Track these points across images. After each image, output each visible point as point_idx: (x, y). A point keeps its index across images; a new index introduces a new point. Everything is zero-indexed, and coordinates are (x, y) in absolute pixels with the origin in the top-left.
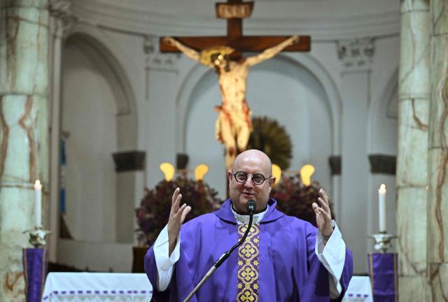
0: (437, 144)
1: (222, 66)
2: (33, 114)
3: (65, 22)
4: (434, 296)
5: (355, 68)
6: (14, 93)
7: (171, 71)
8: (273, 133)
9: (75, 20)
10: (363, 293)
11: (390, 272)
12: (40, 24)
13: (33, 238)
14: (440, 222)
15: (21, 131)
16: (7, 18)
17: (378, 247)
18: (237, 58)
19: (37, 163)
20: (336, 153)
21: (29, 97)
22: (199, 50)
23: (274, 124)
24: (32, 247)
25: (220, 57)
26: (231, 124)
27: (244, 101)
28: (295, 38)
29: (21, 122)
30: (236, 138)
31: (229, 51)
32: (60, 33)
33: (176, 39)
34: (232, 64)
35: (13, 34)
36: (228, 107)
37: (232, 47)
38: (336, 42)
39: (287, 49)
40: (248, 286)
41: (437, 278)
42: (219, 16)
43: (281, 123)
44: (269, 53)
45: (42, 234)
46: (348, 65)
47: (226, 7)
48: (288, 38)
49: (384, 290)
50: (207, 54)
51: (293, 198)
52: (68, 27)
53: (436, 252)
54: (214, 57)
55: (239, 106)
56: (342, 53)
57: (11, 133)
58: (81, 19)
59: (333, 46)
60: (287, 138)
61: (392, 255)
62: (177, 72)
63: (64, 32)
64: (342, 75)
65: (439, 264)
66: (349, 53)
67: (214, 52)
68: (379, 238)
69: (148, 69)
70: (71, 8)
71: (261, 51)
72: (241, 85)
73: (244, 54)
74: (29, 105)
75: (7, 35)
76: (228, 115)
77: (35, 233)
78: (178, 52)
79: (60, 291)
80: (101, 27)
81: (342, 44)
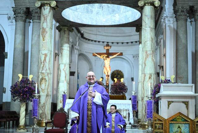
0: (143, 73)
1: (105, 59)
2: (66, 68)
3: (79, 51)
4: (142, 104)
5: (136, 60)
6: (62, 64)
7: (100, 61)
8: (120, 73)
9: (81, 51)
10: (130, 104)
11: (135, 99)
12: (67, 50)
13: (64, 92)
14: (144, 89)
15: (63, 71)
16: (61, 49)
17: (133, 94)
18: (108, 57)
19: (67, 78)
20: (132, 77)
21: (65, 65)
22: (100, 55)
23: (120, 71)
24: (64, 94)
25: (105, 57)
26: (107, 70)
27: (109, 66)
28: (120, 53)
29: (63, 70)
30: (108, 73)
31: (106, 56)
32: (77, 53)
33: (96, 53)
34: (107, 58)
35: (62, 52)
36: (106, 67)
37: (107, 55)
38: (133, 55)
39: (118, 55)
40: (90, 100)
41: (143, 100)
42: (104, 49)
43: (122, 71)
44: (114, 56)
45: (66, 92)
46: (135, 59)
47: (106, 47)
48: (118, 53)
49: (134, 103)
50: (102, 56)
51: (119, 85)
52: (79, 52)
53: (143, 95)
54: (103, 57)
55: (108, 66)
56: (134, 57)
57: (62, 72)
58: (82, 50)
59: (132, 55)
60: (123, 74)
61: (136, 96)
62: (101, 61)
63: (78, 53)
64: (134, 61)
65: (143, 97)
66: (135, 57)
67: (103, 56)
68: (133, 92)
69: (95, 60)
70: (80, 48)
71: (113, 55)
72: (109, 62)
73: (110, 56)
74: (65, 66)
75: (61, 52)
76: (106, 68)
77: (64, 91)
78: (96, 56)
79: (69, 103)
80: (86, 52)
81: (134, 55)
